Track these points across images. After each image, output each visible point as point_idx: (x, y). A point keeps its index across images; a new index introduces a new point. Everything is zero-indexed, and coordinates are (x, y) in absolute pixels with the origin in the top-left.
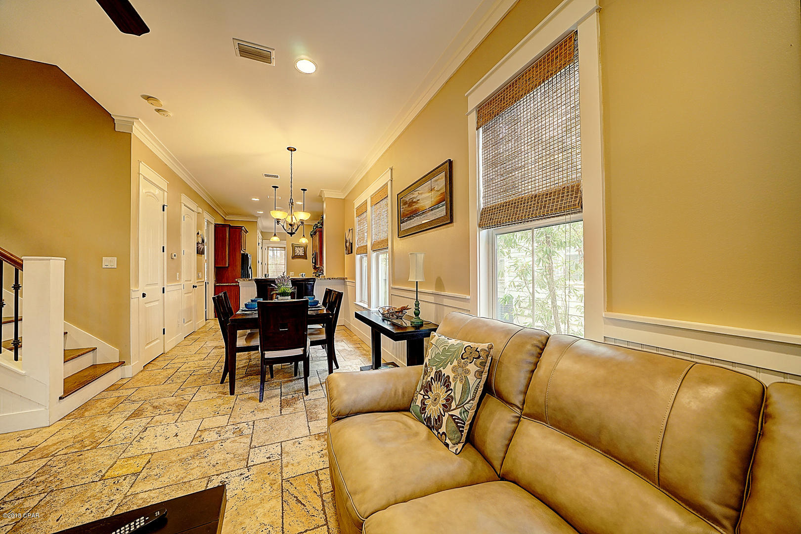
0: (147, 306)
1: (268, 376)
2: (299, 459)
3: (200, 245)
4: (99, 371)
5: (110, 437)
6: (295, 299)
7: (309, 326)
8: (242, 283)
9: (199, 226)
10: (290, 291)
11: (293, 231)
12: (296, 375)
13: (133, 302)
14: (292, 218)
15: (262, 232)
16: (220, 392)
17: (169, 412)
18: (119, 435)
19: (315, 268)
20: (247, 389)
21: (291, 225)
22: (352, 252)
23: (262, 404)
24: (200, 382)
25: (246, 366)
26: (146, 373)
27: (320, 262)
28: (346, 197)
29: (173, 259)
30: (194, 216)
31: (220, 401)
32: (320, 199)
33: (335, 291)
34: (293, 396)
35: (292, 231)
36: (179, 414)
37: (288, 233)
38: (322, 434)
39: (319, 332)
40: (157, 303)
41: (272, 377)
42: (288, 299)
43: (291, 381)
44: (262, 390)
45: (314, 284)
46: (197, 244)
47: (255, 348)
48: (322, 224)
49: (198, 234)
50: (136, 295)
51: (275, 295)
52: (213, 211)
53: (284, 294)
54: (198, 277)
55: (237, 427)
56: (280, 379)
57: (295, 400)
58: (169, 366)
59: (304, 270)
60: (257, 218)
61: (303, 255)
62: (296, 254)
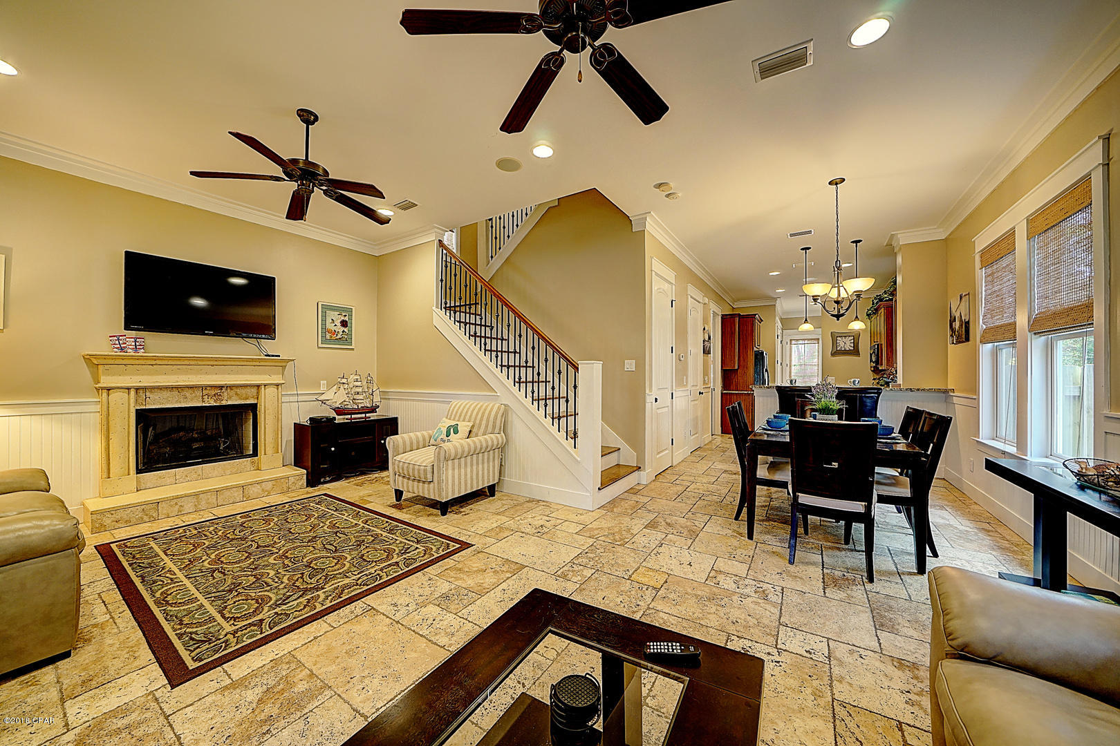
0: (659, 411)
1: (801, 530)
2: (864, 683)
3: (706, 343)
4: (622, 471)
5: (633, 540)
6: (842, 420)
7: (877, 469)
8: (757, 391)
9: (705, 321)
10: (837, 407)
11: (842, 312)
12: (847, 542)
13: (648, 406)
14: (839, 291)
15: (782, 320)
16: (734, 531)
17: (681, 534)
18: (641, 540)
19: (876, 370)
20: (772, 540)
21: (837, 302)
22: (967, 339)
23: (792, 568)
24: (711, 510)
25: (766, 506)
26: (657, 484)
27: (888, 360)
28: (950, 235)
29: (681, 360)
30: (700, 307)
31: (735, 542)
32: (890, 251)
33: (929, 414)
34: (844, 575)
35: (839, 311)
36: (692, 540)
37: (833, 315)
38: (908, 664)
39: (893, 481)
40: (666, 409)
41: (806, 533)
42: (834, 419)
43: (839, 549)
44: (793, 548)
45: (878, 398)
46: (704, 341)
47: (783, 485)
48: (893, 293)
49: (704, 329)
50: (650, 399)
51: (808, 412)
52: (719, 299)
53: (826, 411)
54: (704, 383)
55: (759, 586)
56: (818, 540)
57: (849, 584)
58: (677, 482)
59: (858, 375)
60: (775, 299)
61: (852, 349)
62: (838, 349)
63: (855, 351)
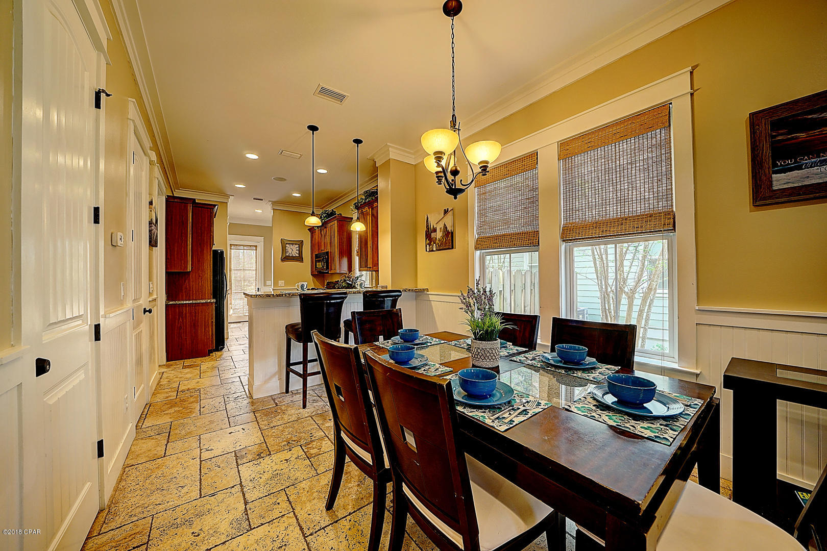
3: (153, 226)
22: (453, 247)
30: (146, 164)
40: (81, 376)
46: (150, 223)
49: (151, 203)
54: (150, 294)
60: (228, 196)
61: (298, 255)
62: (287, 255)
63: (300, 258)
